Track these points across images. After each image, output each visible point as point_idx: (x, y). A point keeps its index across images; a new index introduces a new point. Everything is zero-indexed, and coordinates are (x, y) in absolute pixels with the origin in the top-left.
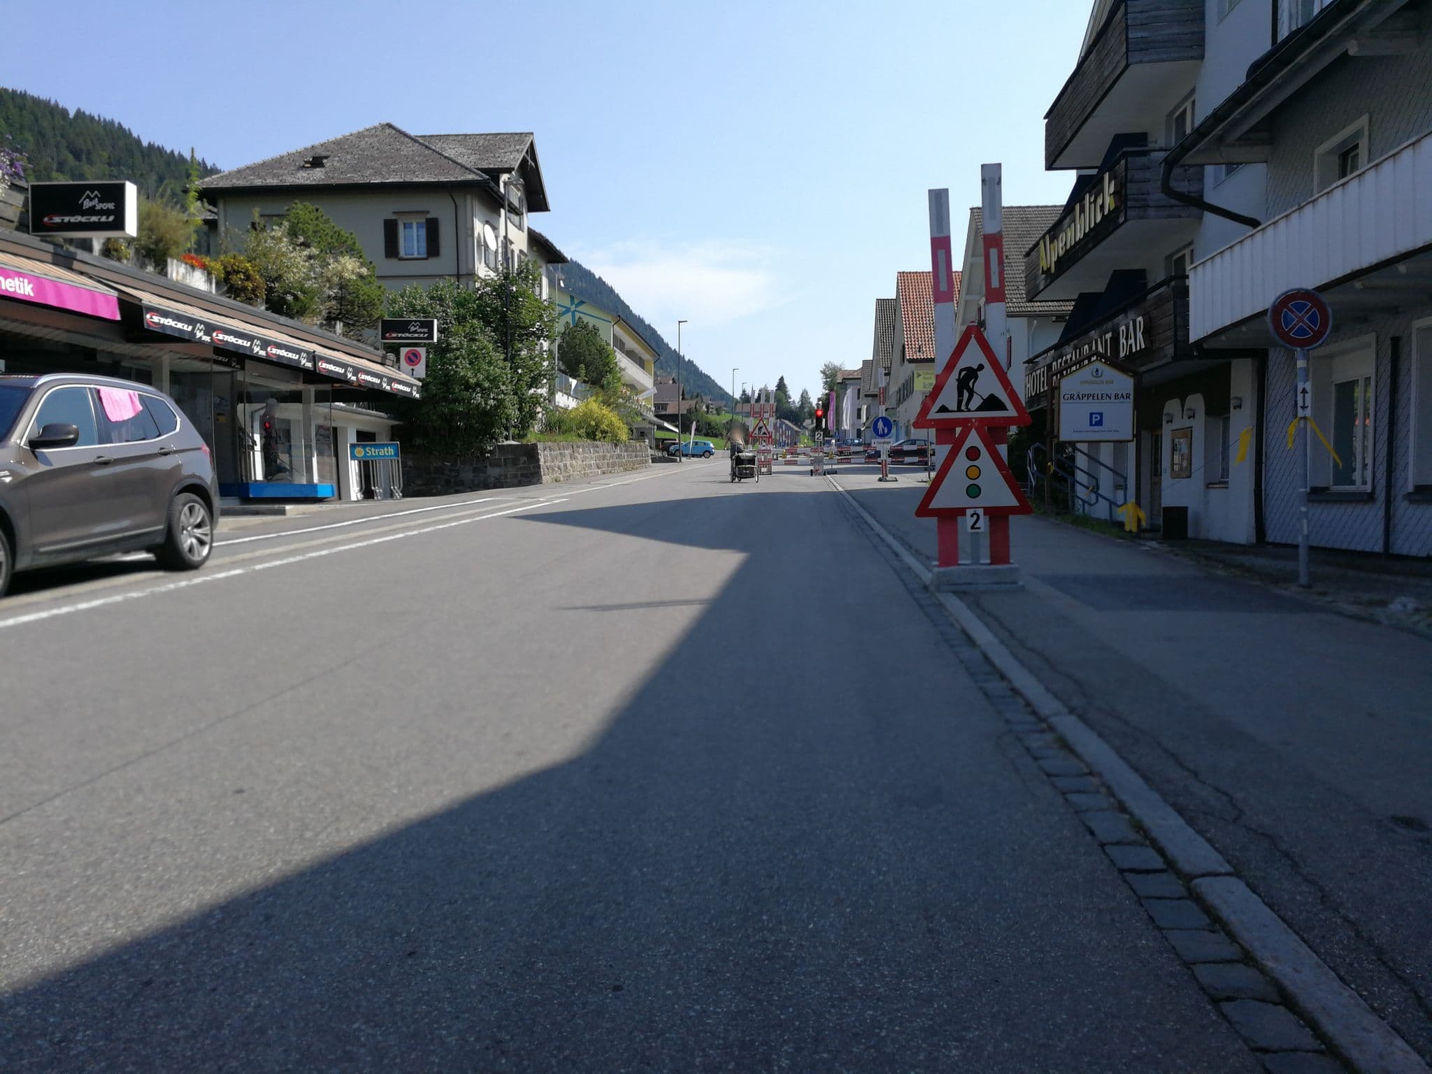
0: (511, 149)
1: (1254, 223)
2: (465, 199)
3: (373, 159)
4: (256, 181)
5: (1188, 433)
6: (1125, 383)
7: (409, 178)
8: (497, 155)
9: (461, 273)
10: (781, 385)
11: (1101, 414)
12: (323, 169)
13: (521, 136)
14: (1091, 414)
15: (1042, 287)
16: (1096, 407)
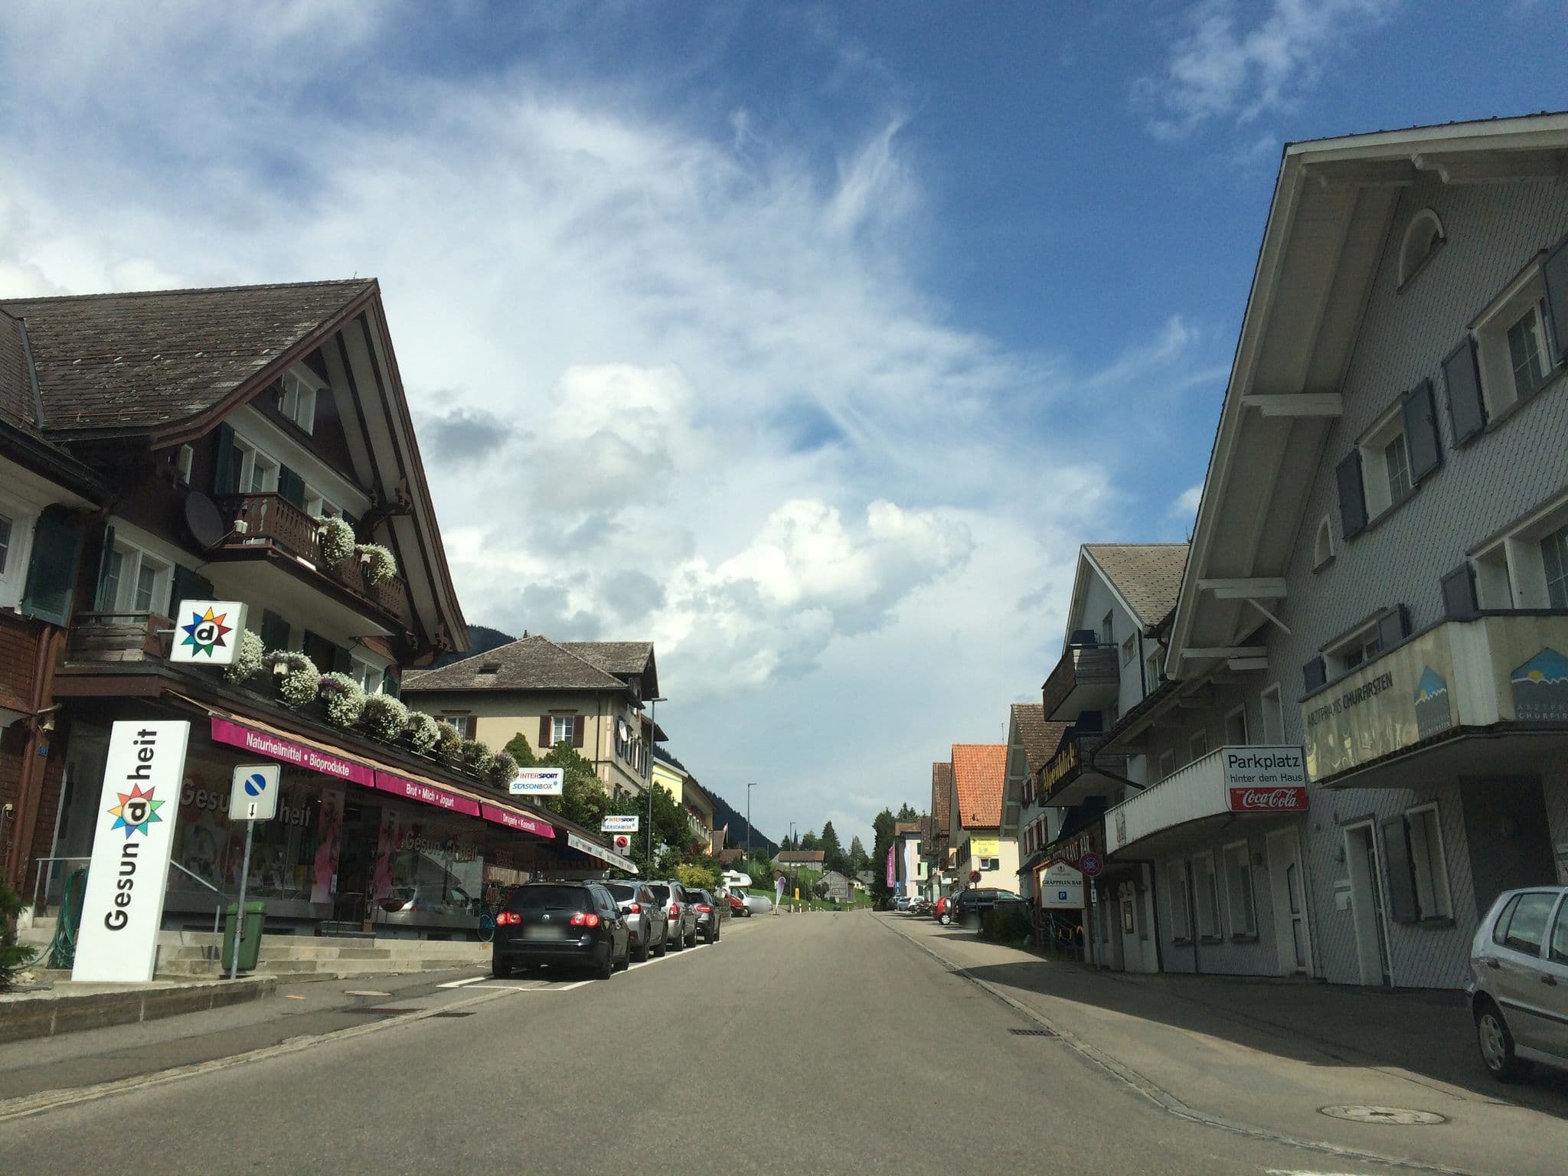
0: (638, 656)
1: (1142, 787)
2: (607, 703)
3: (534, 667)
4: (443, 685)
5: (1129, 904)
6: (1078, 876)
7: (566, 685)
8: (627, 662)
9: (599, 760)
10: (829, 831)
11: (1065, 893)
12: (494, 675)
13: (645, 645)
14: (1060, 893)
15: (1047, 799)
16: (1062, 889)
